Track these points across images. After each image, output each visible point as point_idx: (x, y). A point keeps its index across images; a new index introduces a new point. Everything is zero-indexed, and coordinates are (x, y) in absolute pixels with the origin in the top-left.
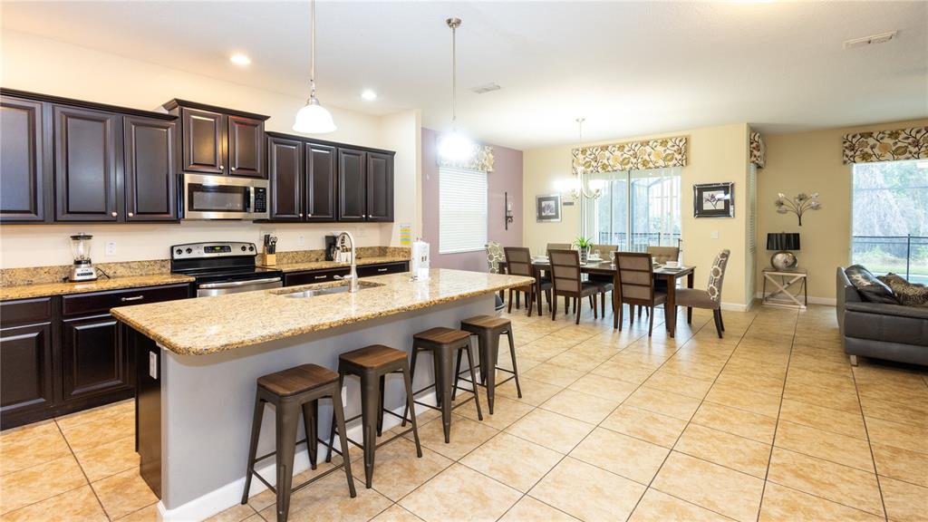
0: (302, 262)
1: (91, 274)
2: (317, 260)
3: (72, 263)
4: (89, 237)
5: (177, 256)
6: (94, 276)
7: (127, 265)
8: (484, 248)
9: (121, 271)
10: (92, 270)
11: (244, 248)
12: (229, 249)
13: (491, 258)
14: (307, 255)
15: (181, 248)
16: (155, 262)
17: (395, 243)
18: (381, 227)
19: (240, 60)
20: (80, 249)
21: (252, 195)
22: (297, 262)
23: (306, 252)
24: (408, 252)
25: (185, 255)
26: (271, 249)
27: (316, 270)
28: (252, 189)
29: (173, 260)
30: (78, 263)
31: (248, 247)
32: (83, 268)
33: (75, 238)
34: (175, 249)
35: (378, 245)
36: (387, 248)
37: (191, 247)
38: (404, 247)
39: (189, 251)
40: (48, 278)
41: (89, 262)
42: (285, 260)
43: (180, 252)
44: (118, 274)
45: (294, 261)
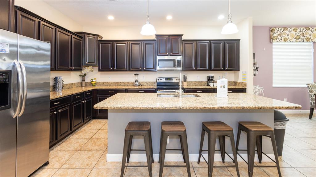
0: (198, 85)
1: (137, 84)
2: (204, 85)
3: (134, 81)
4: (138, 75)
5: (158, 81)
6: (138, 85)
7: (146, 82)
8: (306, 86)
9: (145, 84)
10: (138, 83)
11: (177, 80)
12: (172, 79)
13: (311, 91)
14: (200, 83)
15: (159, 78)
16: (153, 82)
17: (240, 80)
18: (235, 73)
19: (169, 17)
20: (137, 78)
21: (176, 62)
22: (196, 85)
23: (199, 82)
24: (245, 85)
25: (160, 81)
26: (185, 80)
27: (197, 89)
28: (176, 60)
29: (157, 82)
30: (136, 81)
31: (178, 79)
32: (137, 83)
33: (135, 75)
34: (158, 79)
35: (234, 81)
36: (236, 82)
37: (161, 78)
38: (243, 82)
39: (161, 79)
40: (131, 85)
41: (138, 81)
42: (191, 84)
43: (158, 80)
44: (145, 85)
45: (195, 85)
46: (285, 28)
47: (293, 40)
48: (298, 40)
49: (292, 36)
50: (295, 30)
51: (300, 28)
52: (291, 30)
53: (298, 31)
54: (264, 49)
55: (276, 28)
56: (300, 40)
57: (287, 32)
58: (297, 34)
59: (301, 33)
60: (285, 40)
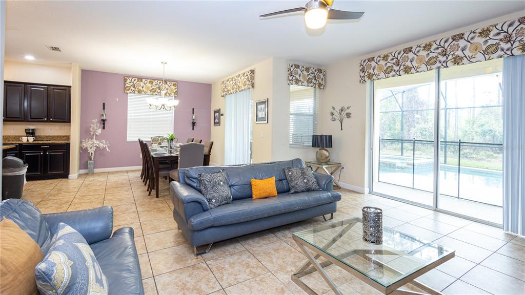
46: (140, 79)
47: (149, 92)
48: (154, 93)
49: (148, 88)
50: (151, 83)
51: (156, 81)
52: (146, 82)
53: (154, 83)
54: (117, 100)
55: (129, 77)
56: (156, 93)
57: (142, 84)
58: (153, 87)
59: (157, 86)
60: (140, 92)
